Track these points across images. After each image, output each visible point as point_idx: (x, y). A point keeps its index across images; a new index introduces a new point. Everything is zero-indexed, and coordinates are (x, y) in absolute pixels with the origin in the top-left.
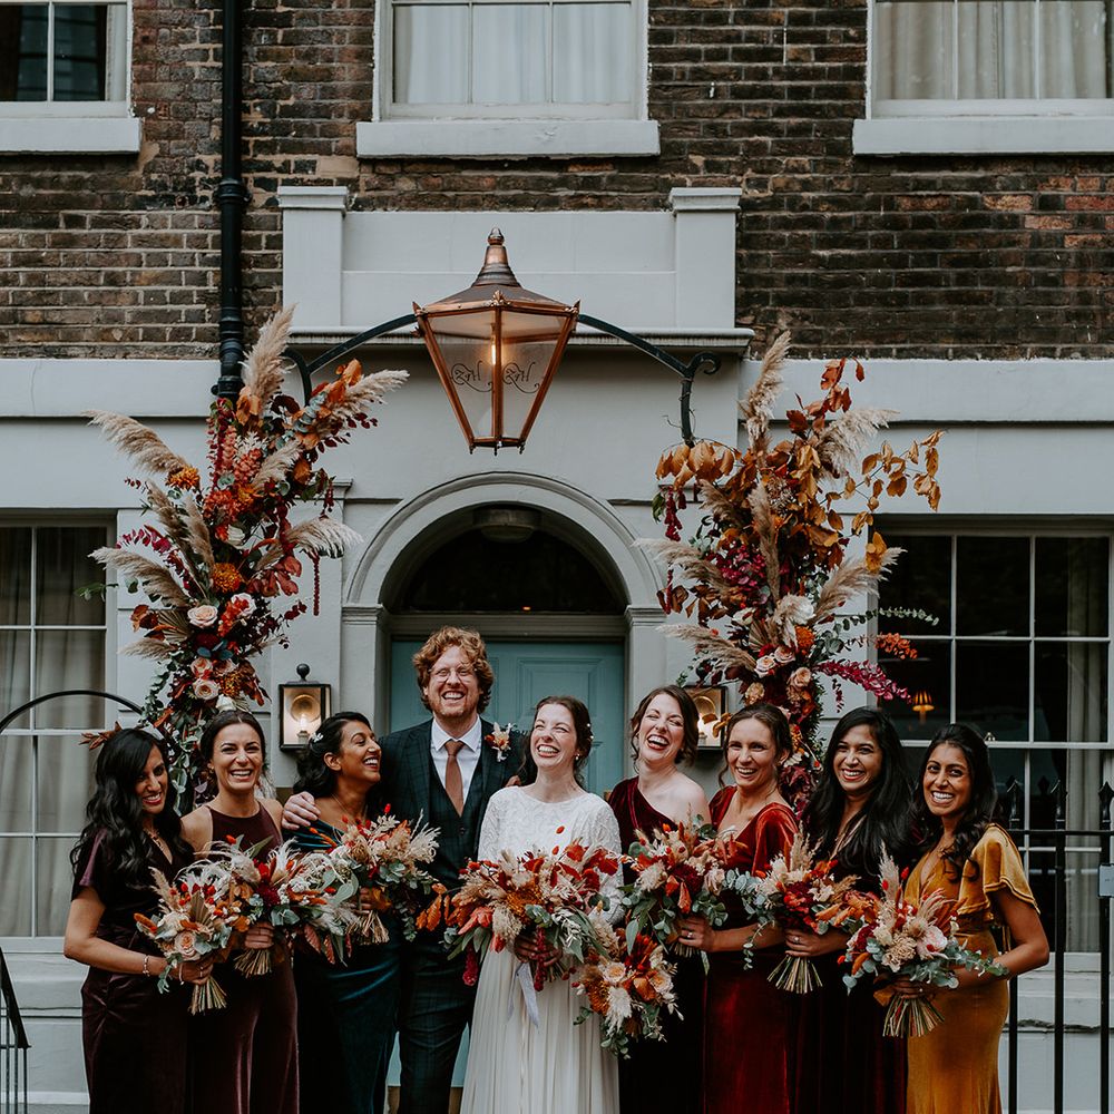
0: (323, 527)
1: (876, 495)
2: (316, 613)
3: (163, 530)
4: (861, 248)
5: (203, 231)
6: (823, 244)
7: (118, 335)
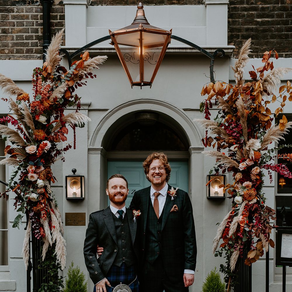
0: (76, 115)
1: (284, 101)
2: (75, 148)
3: (16, 117)
4: (272, 18)
5: (36, 14)
6: (259, 16)
7: (7, 51)
